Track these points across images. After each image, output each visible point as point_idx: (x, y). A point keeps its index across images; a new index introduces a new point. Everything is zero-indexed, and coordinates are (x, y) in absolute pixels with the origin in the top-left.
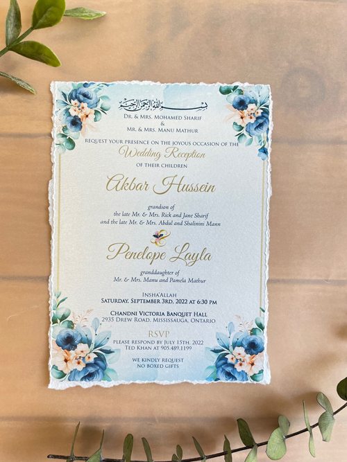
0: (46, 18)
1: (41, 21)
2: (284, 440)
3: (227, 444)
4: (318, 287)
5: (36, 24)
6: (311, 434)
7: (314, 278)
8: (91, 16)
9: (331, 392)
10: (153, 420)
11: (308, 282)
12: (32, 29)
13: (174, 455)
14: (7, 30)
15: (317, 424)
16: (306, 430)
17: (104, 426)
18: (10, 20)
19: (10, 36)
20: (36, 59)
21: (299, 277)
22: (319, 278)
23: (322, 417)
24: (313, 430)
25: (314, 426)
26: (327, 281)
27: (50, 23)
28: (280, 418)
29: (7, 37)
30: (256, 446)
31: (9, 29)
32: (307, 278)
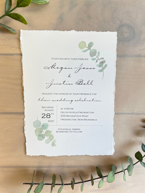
0: (23, 3)
1: (20, 4)
2: (114, 175)
3: (92, 177)
4: (130, 116)
5: (18, 5)
6: (124, 173)
7: (128, 112)
8: (42, 3)
9: (133, 156)
10: (63, 167)
11: (126, 114)
12: (16, 7)
13: (72, 181)
14: (6, 7)
15: (127, 169)
16: (122, 171)
17: (45, 169)
18: (7, 2)
19: (7, 9)
20: (17, 20)
21: (122, 112)
22: (130, 112)
23: (129, 166)
24: (125, 171)
25: (125, 170)
26: (133, 113)
27: (24, 6)
28: (113, 166)
29: (5, 10)
30: (103, 177)
31: (7, 7)
32: (125, 112)
